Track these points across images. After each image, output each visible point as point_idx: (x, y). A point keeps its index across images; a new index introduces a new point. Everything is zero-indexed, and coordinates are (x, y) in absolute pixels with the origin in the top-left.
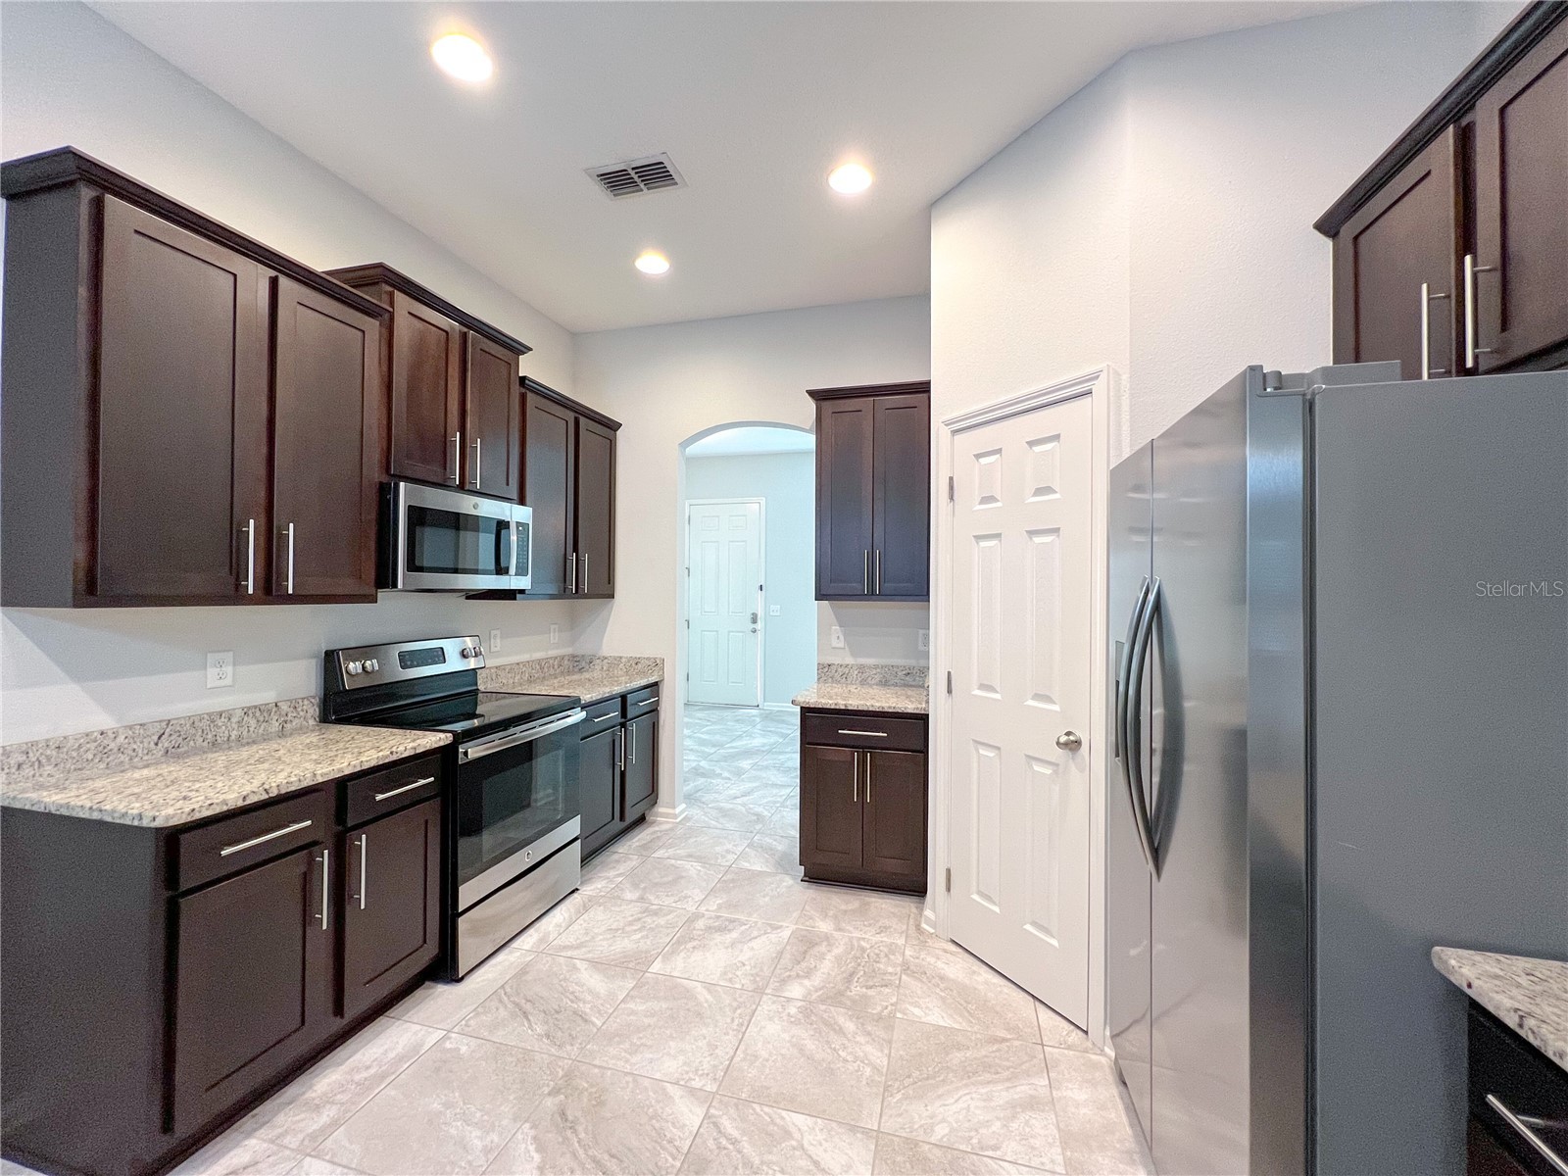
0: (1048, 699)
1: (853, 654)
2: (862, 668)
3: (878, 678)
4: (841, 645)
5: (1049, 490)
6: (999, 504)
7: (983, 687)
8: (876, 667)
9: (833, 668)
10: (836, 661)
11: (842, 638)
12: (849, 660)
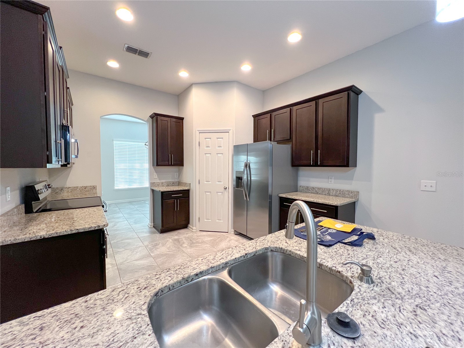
0: (220, 182)
1: (160, 179)
2: (162, 183)
3: (166, 185)
4: (156, 177)
5: (221, 147)
6: (210, 148)
7: (207, 181)
8: (166, 182)
9: (155, 183)
10: (155, 181)
11: (157, 176)
12: (159, 181)
